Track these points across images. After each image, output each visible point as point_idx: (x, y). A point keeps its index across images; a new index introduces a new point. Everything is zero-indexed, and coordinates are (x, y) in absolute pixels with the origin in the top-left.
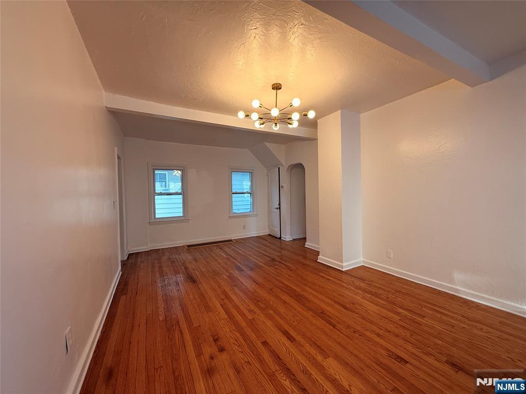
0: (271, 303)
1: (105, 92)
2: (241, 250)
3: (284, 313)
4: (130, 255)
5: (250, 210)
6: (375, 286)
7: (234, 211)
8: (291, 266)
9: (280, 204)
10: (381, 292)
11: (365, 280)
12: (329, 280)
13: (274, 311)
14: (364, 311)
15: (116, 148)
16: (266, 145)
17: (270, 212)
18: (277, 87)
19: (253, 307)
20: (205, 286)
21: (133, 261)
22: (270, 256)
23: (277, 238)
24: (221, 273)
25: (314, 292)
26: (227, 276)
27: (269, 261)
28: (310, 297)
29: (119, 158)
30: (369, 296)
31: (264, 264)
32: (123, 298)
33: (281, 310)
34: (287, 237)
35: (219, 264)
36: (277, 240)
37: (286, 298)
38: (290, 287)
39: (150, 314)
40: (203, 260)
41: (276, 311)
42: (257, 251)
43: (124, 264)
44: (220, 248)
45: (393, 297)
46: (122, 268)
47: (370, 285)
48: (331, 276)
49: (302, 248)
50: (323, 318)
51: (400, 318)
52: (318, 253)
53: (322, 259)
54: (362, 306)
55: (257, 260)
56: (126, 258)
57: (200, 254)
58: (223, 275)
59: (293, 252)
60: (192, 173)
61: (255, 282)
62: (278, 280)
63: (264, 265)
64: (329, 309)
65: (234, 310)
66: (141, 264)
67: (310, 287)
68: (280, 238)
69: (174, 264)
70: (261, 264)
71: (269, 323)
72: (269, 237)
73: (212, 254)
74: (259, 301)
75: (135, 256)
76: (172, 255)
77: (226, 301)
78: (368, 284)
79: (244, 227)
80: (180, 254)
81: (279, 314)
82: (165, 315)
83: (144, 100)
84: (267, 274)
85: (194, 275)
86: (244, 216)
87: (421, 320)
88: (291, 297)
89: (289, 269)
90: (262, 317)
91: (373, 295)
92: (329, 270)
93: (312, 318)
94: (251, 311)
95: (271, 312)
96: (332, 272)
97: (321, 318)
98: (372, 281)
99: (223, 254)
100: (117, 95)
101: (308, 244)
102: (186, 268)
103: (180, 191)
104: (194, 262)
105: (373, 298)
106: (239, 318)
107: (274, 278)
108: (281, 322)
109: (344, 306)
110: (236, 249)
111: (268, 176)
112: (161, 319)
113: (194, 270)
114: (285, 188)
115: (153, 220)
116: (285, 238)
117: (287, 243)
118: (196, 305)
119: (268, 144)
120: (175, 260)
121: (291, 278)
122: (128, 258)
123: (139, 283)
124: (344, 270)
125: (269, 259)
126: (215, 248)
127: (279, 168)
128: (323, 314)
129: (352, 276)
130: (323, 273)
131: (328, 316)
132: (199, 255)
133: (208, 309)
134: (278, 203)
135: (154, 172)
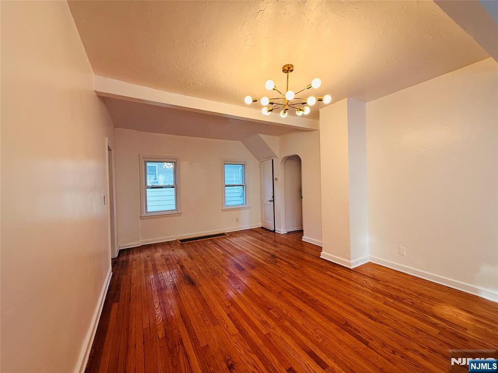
0: (284, 311)
1: (95, 74)
2: (237, 245)
3: (303, 324)
4: (121, 252)
5: (242, 202)
6: (394, 288)
7: (227, 204)
8: (294, 263)
9: (273, 197)
10: (403, 295)
11: (379, 281)
12: (340, 280)
13: (291, 323)
14: (393, 321)
15: (107, 138)
16: (260, 137)
17: (262, 204)
18: (288, 69)
19: (265, 318)
20: (206, 289)
21: (124, 258)
22: (268, 251)
23: (271, 231)
24: (220, 272)
25: (329, 297)
26: (228, 276)
27: (269, 257)
28: (326, 303)
29: (109, 150)
30: (392, 301)
31: (265, 261)
32: (115, 306)
33: (298, 321)
34: (282, 230)
35: (217, 261)
36: (272, 233)
37: (299, 303)
38: (300, 290)
39: (147, 328)
40: (199, 257)
41: (293, 323)
42: (254, 246)
43: (115, 262)
44: (215, 243)
45: (419, 301)
46: (113, 267)
47: (388, 286)
48: (340, 276)
49: (300, 242)
50: (350, 332)
51: (439, 331)
52: (320, 249)
53: (324, 255)
54: (389, 314)
55: (255, 255)
56: (116, 255)
57: (195, 250)
58: (223, 275)
59: (292, 248)
60: (184, 166)
61: (260, 284)
62: (284, 281)
63: (265, 263)
64: (351, 318)
65: (244, 322)
66: (133, 262)
67: (322, 290)
68: (274, 231)
69: (168, 262)
70: (261, 261)
71: (289, 340)
72: (263, 230)
73: (207, 249)
74: (269, 309)
75: (125, 253)
76: (165, 251)
77: (232, 309)
78: (384, 285)
79: (237, 220)
80: (173, 250)
81: (296, 326)
82: (166, 331)
83: (138, 84)
84: (270, 273)
85: (191, 275)
86: (237, 209)
87: (463, 333)
88: (305, 302)
89: (293, 267)
90: (279, 332)
91: (395, 299)
92: (336, 268)
93: (336, 331)
94: (264, 323)
95: (287, 323)
96: (340, 271)
97: (348, 332)
98: (388, 282)
99: (219, 250)
100: (108, 78)
101: (305, 238)
102: (182, 267)
103: (172, 184)
104: (190, 260)
105: (396, 303)
106: (252, 333)
107: (280, 278)
108: (303, 337)
109: (368, 315)
110: (231, 243)
111: (260, 168)
112: (160, 337)
113: (190, 268)
114: (279, 180)
115: (144, 214)
116: (280, 231)
117: (282, 236)
118: (199, 315)
119: (263, 136)
120: (169, 257)
121: (298, 278)
122: (119, 255)
123: (132, 287)
124: (352, 268)
125: (269, 255)
126: (209, 243)
127: (273, 160)
128: (348, 326)
129: (363, 275)
130: (330, 271)
131: (355, 329)
132: (193, 251)
133: (215, 320)
134: (272, 195)
135: (145, 165)
